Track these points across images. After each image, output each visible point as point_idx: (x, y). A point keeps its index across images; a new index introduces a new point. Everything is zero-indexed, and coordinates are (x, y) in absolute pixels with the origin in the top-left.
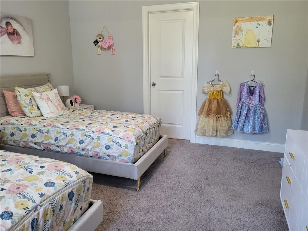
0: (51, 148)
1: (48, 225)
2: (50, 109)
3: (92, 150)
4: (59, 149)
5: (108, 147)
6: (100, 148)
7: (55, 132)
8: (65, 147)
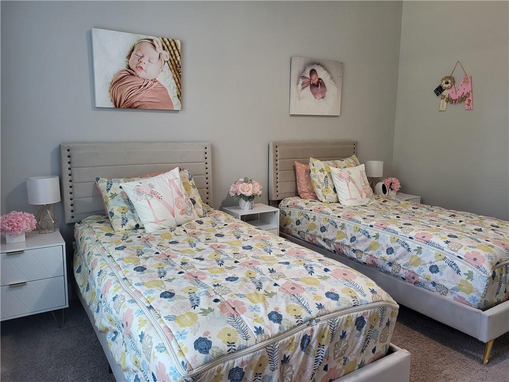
0: (344, 251)
1: (322, 352)
2: (350, 193)
3: (406, 268)
4: (354, 255)
5: (434, 269)
6: (420, 268)
7: (353, 229)
8: (364, 254)
